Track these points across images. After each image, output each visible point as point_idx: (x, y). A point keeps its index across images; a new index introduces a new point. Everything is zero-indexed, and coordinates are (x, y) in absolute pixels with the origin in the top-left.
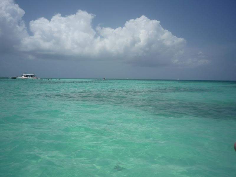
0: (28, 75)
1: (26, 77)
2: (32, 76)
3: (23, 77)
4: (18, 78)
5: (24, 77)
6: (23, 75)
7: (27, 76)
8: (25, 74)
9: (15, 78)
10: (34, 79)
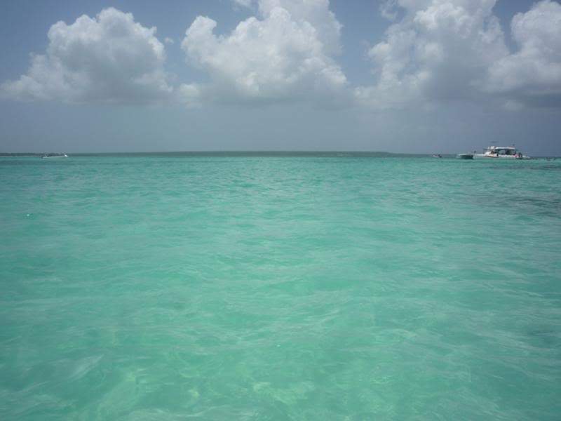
0: (499, 150)
1: (495, 155)
2: (508, 152)
3: (488, 153)
4: (476, 156)
5: (492, 155)
6: (486, 150)
7: (497, 152)
8: (492, 148)
9: (470, 157)
10: (513, 159)
